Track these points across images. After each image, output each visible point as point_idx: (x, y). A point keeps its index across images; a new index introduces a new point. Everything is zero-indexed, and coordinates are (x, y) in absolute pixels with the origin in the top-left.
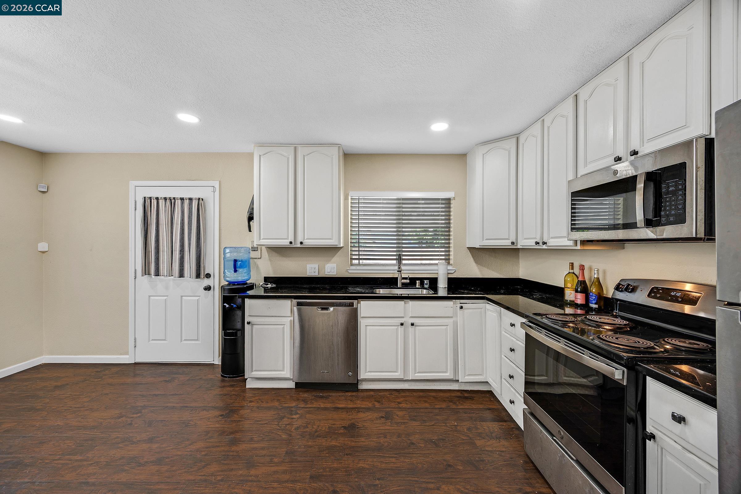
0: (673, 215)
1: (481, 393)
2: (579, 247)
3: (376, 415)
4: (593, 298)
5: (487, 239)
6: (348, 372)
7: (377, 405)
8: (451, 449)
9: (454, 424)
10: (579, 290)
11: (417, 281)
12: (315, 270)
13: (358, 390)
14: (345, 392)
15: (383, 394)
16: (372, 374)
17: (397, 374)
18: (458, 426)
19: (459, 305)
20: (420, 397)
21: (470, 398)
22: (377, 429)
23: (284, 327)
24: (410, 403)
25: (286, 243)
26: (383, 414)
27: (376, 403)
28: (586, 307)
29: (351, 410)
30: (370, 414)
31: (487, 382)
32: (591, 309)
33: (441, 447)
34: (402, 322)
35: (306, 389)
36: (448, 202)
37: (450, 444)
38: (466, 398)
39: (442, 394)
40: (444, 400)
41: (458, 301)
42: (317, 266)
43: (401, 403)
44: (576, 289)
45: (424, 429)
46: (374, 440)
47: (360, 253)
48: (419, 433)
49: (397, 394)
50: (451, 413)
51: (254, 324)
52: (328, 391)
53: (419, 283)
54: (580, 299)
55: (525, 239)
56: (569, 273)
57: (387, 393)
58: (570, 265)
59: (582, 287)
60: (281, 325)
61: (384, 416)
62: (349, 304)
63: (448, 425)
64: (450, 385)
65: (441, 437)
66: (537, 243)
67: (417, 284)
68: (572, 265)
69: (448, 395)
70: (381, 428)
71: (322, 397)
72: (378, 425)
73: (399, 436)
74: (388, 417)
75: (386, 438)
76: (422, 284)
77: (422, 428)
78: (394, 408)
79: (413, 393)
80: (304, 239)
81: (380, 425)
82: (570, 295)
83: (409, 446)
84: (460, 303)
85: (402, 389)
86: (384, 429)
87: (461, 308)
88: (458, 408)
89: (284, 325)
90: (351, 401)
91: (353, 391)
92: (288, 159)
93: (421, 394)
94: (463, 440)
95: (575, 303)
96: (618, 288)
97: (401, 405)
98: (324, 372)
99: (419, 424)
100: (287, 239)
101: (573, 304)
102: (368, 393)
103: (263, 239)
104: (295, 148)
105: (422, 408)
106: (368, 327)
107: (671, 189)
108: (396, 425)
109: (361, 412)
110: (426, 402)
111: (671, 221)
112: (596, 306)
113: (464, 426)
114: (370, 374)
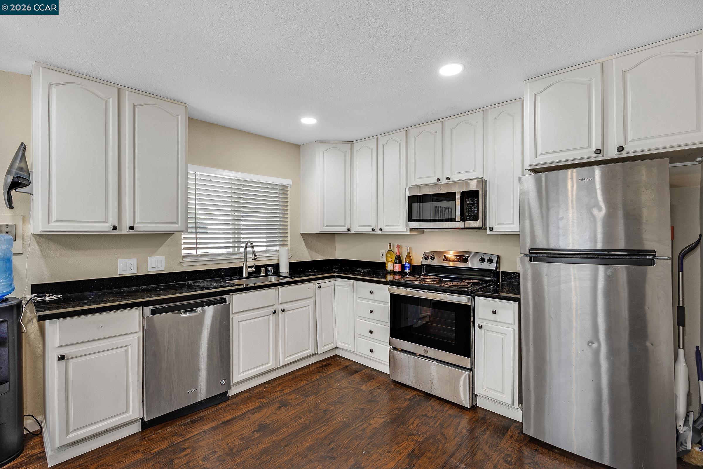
0: (472, 216)
1: (332, 359)
2: (409, 232)
3: (272, 408)
4: (407, 267)
5: (327, 226)
6: (221, 381)
7: (264, 400)
8: (352, 400)
9: (337, 385)
10: (397, 262)
11: (262, 269)
12: (131, 267)
13: (228, 398)
14: (215, 406)
15: (258, 390)
16: (246, 373)
17: (268, 365)
18: (341, 385)
19: (317, 286)
20: (293, 379)
21: (329, 365)
22: (287, 417)
23: (127, 349)
24: (290, 386)
25: (106, 227)
26: (278, 405)
27: (262, 400)
28: (402, 273)
29: (244, 416)
30: (266, 410)
31: (336, 348)
32: (406, 274)
33: (345, 403)
34: (274, 310)
35: (161, 425)
36: (285, 188)
37: (348, 397)
38: (326, 366)
39: (307, 370)
40: (313, 373)
41: (316, 282)
42: (134, 261)
43: (283, 390)
44: (395, 262)
45: (322, 398)
46: (294, 424)
47: (198, 241)
48: (321, 402)
49: (270, 385)
50: (327, 379)
51: (71, 358)
52: (194, 413)
53: (264, 270)
54: (398, 268)
55: (359, 226)
56: (389, 251)
57: (261, 388)
58: (389, 245)
59: (398, 259)
60: (123, 347)
61: (280, 405)
62: (221, 300)
63: (334, 387)
64: (309, 361)
65: (338, 397)
66: (374, 230)
67: (262, 272)
68: (390, 245)
69: (311, 369)
70: (289, 414)
71: (194, 422)
72: (284, 414)
73: (310, 411)
74: (284, 404)
75: (302, 418)
76: (266, 271)
77: (320, 398)
78: (282, 396)
79: (284, 378)
80: (134, 223)
81: (286, 413)
82: (390, 267)
83: (325, 414)
84: (317, 284)
85: (270, 379)
86: (293, 414)
87: (320, 287)
88: (328, 375)
89: (128, 346)
90: (232, 410)
91: (225, 401)
92: (107, 103)
93: (291, 377)
94: (353, 391)
95: (395, 271)
96: (426, 258)
97: (285, 391)
98: (192, 391)
99: (315, 397)
100: (106, 222)
101: (394, 273)
102: (242, 396)
103: (57, 221)
104: (119, 90)
105: (304, 386)
106: (240, 323)
107: (471, 202)
108: (298, 407)
109: (256, 412)
110: (301, 380)
111: (471, 219)
112: (409, 271)
113: (345, 383)
114: (243, 374)
